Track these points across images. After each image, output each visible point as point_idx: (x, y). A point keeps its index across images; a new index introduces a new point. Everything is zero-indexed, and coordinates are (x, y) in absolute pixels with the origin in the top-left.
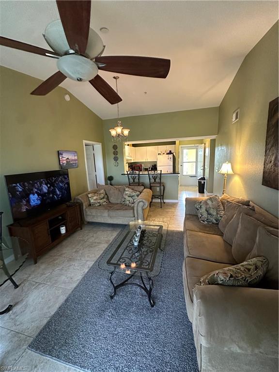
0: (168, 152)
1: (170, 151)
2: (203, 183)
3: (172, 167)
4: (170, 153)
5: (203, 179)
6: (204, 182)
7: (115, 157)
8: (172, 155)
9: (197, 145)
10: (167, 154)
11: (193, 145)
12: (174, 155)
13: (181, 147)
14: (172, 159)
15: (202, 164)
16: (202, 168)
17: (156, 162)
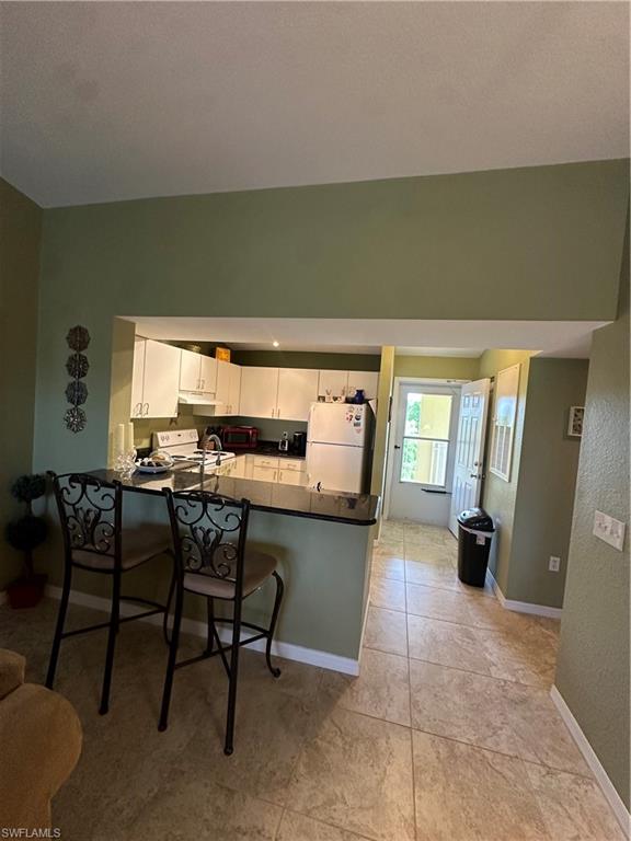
0: (353, 394)
1: (360, 393)
2: (481, 542)
3: (360, 452)
4: (359, 398)
5: (484, 522)
6: (488, 540)
7: (72, 385)
8: (363, 406)
9: (458, 382)
10: (348, 401)
11: (444, 381)
12: (369, 410)
13: (401, 384)
14: (362, 421)
15: (477, 457)
16: (476, 471)
17: (305, 424)
